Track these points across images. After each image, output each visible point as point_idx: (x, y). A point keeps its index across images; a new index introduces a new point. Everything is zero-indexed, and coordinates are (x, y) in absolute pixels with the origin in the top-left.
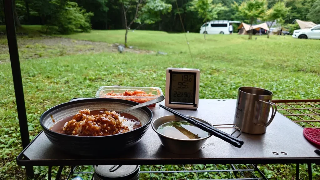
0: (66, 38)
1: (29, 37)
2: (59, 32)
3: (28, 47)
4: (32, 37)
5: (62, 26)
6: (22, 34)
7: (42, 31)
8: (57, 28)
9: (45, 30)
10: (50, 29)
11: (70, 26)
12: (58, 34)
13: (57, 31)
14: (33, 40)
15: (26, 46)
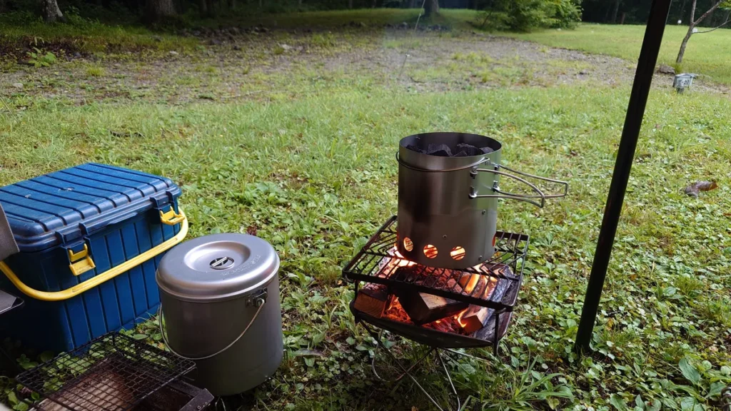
0: (525, 41)
1: (453, 37)
2: (508, 24)
3: (456, 58)
4: (458, 36)
5: (516, 12)
6: (440, 29)
7: (475, 22)
8: (505, 16)
9: (482, 21)
10: (491, 18)
11: (533, 12)
12: (505, 30)
13: (505, 23)
14: (460, 42)
15: (453, 55)
